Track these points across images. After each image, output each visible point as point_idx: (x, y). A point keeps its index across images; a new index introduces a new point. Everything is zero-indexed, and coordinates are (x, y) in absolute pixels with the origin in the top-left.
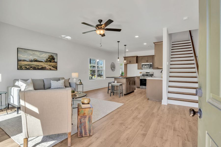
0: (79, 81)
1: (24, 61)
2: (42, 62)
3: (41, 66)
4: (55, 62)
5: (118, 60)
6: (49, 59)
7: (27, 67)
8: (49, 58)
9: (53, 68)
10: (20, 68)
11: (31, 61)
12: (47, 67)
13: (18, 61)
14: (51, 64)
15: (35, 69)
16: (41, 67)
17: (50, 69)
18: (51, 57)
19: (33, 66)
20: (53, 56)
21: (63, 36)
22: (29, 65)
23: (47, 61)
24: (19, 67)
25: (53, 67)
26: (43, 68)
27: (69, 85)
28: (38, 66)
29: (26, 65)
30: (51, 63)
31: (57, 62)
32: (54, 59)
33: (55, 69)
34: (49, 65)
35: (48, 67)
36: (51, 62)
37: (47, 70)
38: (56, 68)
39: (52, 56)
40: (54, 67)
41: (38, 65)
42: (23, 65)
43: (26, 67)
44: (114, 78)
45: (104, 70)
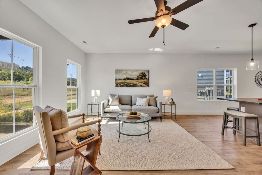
1: (120, 79)
2: (133, 79)
3: (133, 83)
4: (146, 79)
5: (252, 64)
6: (140, 77)
7: (122, 85)
8: (140, 75)
9: (144, 85)
10: (117, 86)
11: (125, 79)
12: (138, 84)
13: (116, 80)
14: (142, 81)
15: (127, 86)
16: (132, 84)
17: (141, 86)
18: (142, 74)
19: (126, 84)
20: (144, 73)
22: (122, 83)
23: (138, 78)
24: (116, 85)
25: (144, 84)
26: (134, 86)
28: (130, 83)
29: (121, 83)
30: (142, 80)
31: (148, 79)
32: (145, 76)
33: (146, 86)
34: (140, 82)
35: (139, 84)
36: (142, 79)
37: (139, 86)
38: (147, 84)
39: (143, 73)
40: (145, 84)
41: (130, 82)
42: (119, 83)
43: (121, 85)
44: (238, 102)
45: (234, 86)
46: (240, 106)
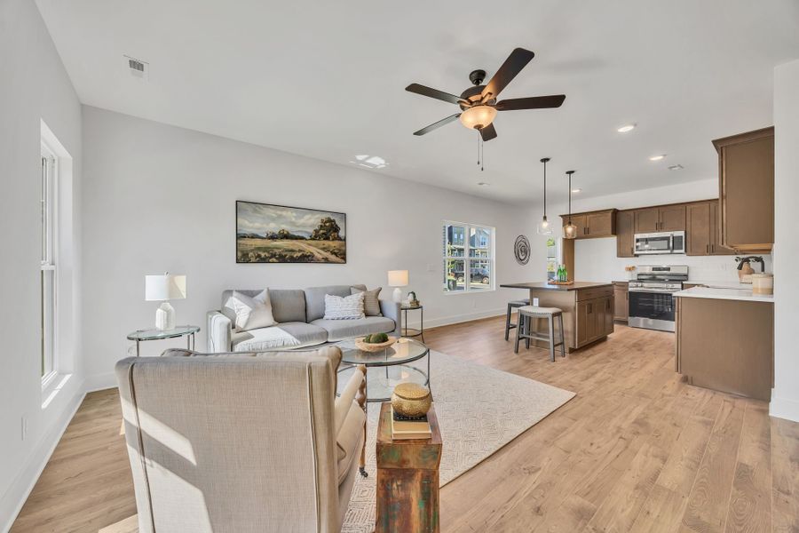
0: (411, 297)
1: (254, 237)
2: (302, 238)
3: (300, 251)
4: (340, 239)
5: (545, 225)
6: (322, 231)
7: (263, 255)
8: (321, 226)
9: (333, 257)
10: (243, 258)
11: (273, 237)
12: (316, 254)
13: (239, 237)
14: (329, 246)
15: (282, 259)
16: (299, 254)
17: (327, 261)
18: (327, 224)
19: (277, 251)
20: (334, 221)
21: (360, 157)
22: (266, 249)
23: (316, 237)
24: (240, 254)
25: (333, 253)
26: (306, 258)
27: (378, 311)
28: (292, 251)
29: (259, 249)
30: (327, 243)
31: (345, 240)
32: (336, 229)
33: (338, 259)
34: (323, 249)
35: (319, 254)
36: (327, 239)
37: (318, 261)
38: (342, 256)
39: (329, 220)
40: (336, 254)
41: (291, 247)
42: (252, 251)
43: (259, 256)
44: (529, 290)
45: (491, 261)
46: (532, 296)
